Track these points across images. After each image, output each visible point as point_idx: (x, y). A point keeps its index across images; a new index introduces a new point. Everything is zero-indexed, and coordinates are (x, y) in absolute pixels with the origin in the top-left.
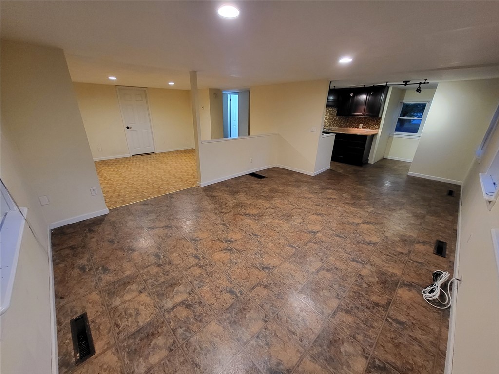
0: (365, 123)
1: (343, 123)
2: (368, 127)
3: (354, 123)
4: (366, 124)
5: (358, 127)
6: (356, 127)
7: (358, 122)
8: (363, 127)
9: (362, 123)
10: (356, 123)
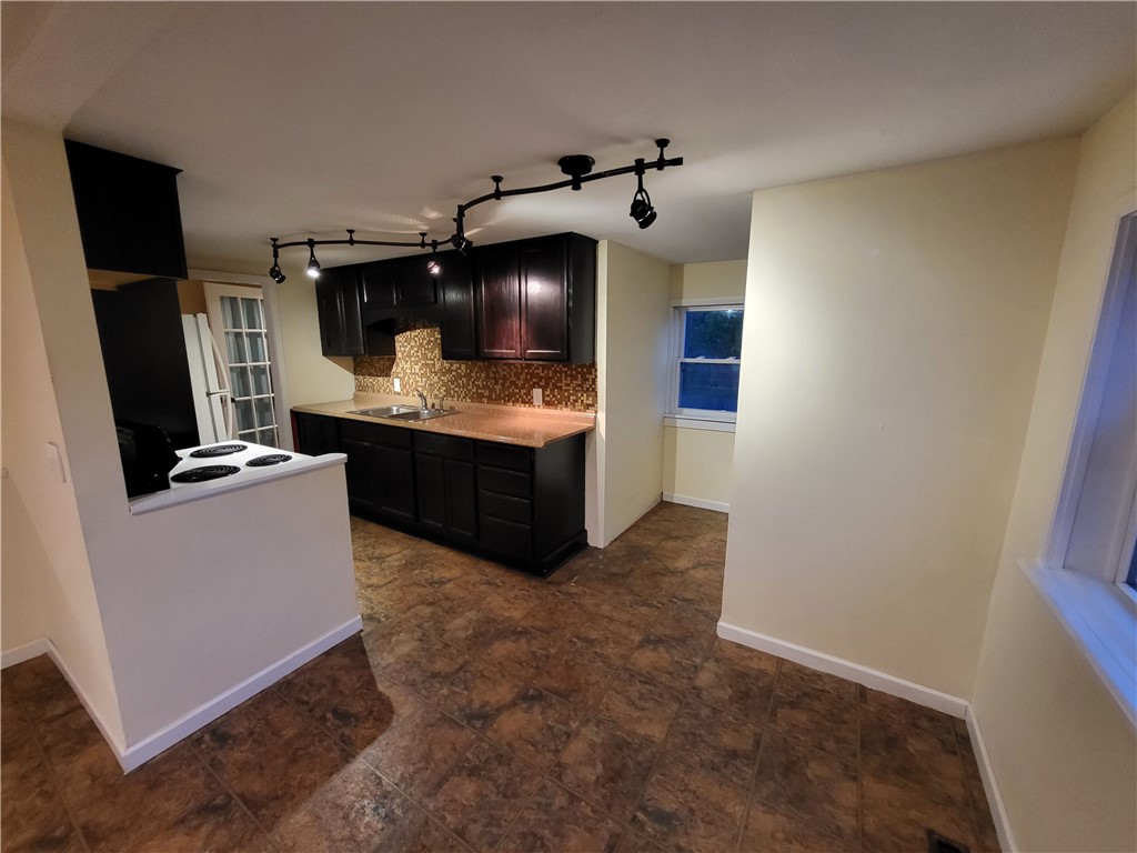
0: (547, 385)
1: (484, 387)
2: (560, 402)
3: (518, 386)
4: (552, 391)
5: (530, 403)
6: (524, 402)
7: (526, 380)
8: (544, 401)
9: (540, 387)
10: (523, 387)
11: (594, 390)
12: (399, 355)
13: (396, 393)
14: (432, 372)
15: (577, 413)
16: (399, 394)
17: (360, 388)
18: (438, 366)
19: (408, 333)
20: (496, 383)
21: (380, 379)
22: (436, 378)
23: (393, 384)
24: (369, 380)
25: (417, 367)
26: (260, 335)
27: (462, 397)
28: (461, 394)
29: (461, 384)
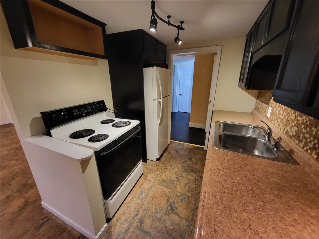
13: (267, 118)
23: (268, 111)
27: (308, 148)
28: (309, 144)
29: (314, 133)
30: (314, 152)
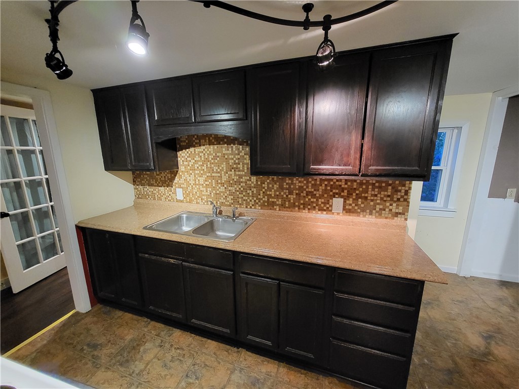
0: (350, 195)
1: (277, 197)
2: (363, 210)
3: (314, 196)
4: (356, 200)
5: (329, 210)
6: (321, 210)
7: (325, 191)
8: (344, 209)
9: (342, 197)
10: (321, 196)
11: (406, 201)
12: (182, 168)
13: (178, 201)
14: (217, 183)
15: (384, 221)
16: (182, 201)
17: (139, 196)
18: (224, 178)
19: (192, 149)
20: (291, 193)
21: (162, 189)
22: (222, 189)
23: (175, 193)
24: (149, 189)
25: (202, 180)
26: (33, 152)
27: (251, 205)
28: (251, 203)
29: (251, 194)
30: (257, 205)
